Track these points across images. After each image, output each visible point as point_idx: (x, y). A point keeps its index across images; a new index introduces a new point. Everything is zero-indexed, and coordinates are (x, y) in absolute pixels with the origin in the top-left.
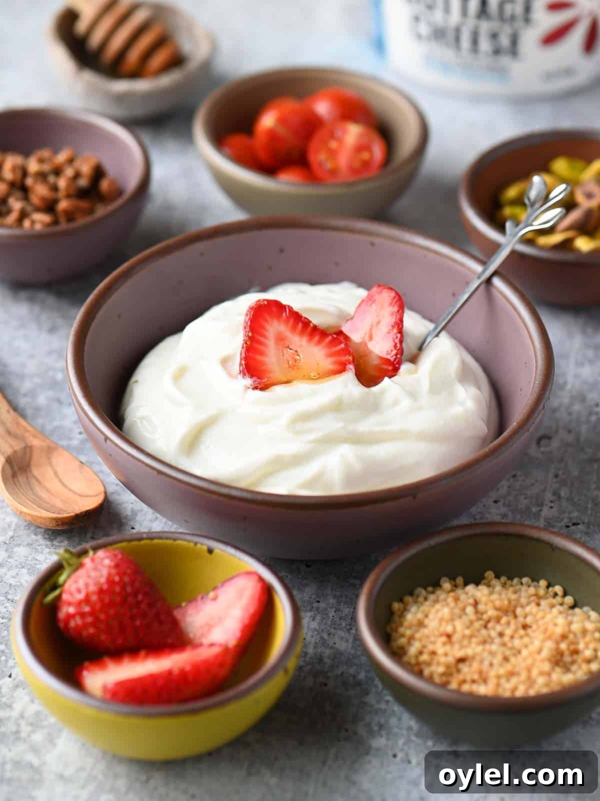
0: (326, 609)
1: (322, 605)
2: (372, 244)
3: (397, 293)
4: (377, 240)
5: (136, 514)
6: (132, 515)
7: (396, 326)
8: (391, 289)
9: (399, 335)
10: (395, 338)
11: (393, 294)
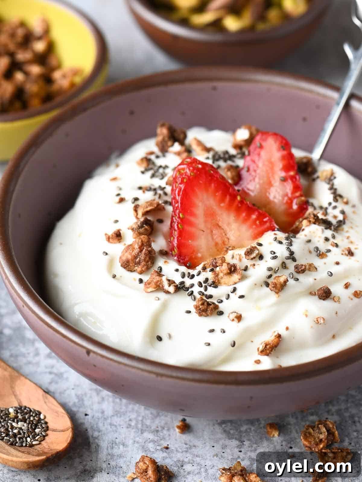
3: (283, 138)
6: (79, 401)
8: (276, 134)
9: (297, 177)
10: (294, 179)
11: (280, 139)
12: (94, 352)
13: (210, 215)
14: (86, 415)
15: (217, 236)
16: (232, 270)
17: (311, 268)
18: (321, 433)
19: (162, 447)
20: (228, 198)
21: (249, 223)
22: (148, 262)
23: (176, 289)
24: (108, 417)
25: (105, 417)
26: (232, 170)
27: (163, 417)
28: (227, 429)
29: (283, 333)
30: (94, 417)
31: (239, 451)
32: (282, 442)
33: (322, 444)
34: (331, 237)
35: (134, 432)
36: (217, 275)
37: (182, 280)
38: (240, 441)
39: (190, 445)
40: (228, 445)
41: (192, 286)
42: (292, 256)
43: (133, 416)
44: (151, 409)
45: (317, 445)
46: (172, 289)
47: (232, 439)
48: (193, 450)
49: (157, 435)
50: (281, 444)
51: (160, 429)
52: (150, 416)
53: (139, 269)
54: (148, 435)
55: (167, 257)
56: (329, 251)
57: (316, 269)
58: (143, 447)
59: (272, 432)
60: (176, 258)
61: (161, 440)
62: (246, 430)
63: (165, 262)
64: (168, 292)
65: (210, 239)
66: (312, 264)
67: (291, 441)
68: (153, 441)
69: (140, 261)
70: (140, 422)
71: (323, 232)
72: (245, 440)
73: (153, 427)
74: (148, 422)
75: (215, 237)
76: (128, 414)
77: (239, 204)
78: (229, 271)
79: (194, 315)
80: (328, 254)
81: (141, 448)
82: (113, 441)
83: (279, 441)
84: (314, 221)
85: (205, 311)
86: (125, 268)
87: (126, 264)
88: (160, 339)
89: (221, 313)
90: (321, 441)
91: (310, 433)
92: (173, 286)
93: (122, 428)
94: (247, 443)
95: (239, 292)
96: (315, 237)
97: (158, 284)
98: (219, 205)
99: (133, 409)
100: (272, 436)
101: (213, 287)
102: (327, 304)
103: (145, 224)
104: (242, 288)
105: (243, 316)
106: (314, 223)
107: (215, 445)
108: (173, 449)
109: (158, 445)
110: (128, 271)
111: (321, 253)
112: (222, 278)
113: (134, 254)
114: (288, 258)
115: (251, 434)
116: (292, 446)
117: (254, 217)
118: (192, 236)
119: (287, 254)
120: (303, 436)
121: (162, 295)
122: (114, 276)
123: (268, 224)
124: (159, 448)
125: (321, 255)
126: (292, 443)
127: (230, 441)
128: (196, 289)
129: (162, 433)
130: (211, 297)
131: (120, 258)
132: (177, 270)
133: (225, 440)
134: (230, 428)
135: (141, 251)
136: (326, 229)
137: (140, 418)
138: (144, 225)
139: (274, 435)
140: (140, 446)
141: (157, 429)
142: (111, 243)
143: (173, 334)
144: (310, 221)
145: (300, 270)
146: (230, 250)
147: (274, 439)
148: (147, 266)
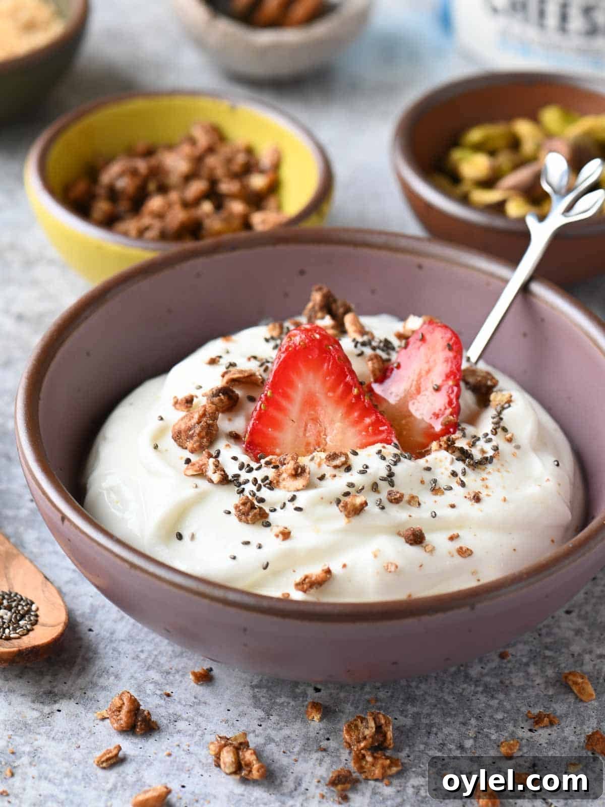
0: (338, 750)
1: (332, 744)
2: (420, 267)
3: (454, 334)
4: (426, 262)
5: (96, 612)
6: (91, 613)
7: (452, 377)
8: (446, 327)
9: (455, 389)
10: (450, 392)
11: (449, 335)
12: (69, 520)
13: (310, 403)
14: (90, 630)
15: (311, 433)
16: (299, 472)
17: (414, 501)
18: (367, 728)
19: (162, 693)
20: (341, 387)
21: (360, 427)
22: (203, 438)
23: (223, 479)
24: (116, 640)
25: (113, 639)
26: (375, 361)
27: (185, 659)
28: (258, 694)
29: (336, 569)
30: (99, 636)
31: (259, 725)
32: (320, 729)
33: (364, 742)
34: (461, 472)
35: (140, 666)
36: (279, 475)
37: (237, 472)
38: (267, 713)
39: (200, 700)
40: (248, 713)
41: (247, 482)
42: (390, 478)
43: (148, 648)
44: (176, 646)
45: (359, 742)
46: (216, 477)
47: (257, 709)
48: (201, 707)
49: (165, 677)
50: (317, 732)
51: (173, 671)
52: (170, 653)
53: (190, 444)
54: (154, 675)
55: (235, 441)
56: (450, 488)
57: (419, 504)
58: (139, 686)
59: (312, 713)
60: (244, 446)
61: (167, 684)
62: (283, 703)
63: (227, 445)
64: (211, 481)
65: (301, 434)
66: (417, 497)
67: (331, 732)
68: (156, 683)
69: (193, 434)
70: (153, 657)
71: (452, 462)
72: (274, 713)
73: (166, 667)
74: (163, 660)
75: (308, 434)
76: (144, 643)
77: (354, 399)
78: (293, 473)
79: (233, 519)
80: (447, 492)
81: (136, 686)
82: (105, 668)
83: (317, 727)
84: (446, 446)
85: (246, 514)
86: (175, 441)
87: (178, 436)
88: (180, 537)
89: (268, 525)
90: (365, 738)
91: (356, 726)
92: (220, 474)
93: (127, 657)
94: (274, 718)
95: (297, 503)
96: (441, 467)
97: (203, 467)
98: (326, 394)
99: (153, 639)
100: (310, 718)
101: (268, 488)
102: (414, 551)
103: (223, 394)
104: (303, 498)
105: (292, 534)
106: (447, 449)
107: (232, 709)
108: (176, 698)
109: (159, 690)
110: (180, 446)
111: (437, 488)
112: (284, 480)
113: (190, 425)
114: (383, 479)
115: (286, 710)
116: (330, 738)
117: (368, 421)
118: (276, 425)
119: (384, 473)
120: (346, 727)
121: (203, 484)
122: (156, 447)
123: (384, 436)
124: (159, 692)
125: (436, 490)
126: (333, 734)
127: (254, 710)
128: (249, 487)
129: (174, 676)
130: (262, 500)
131: (174, 426)
132: (235, 458)
133: (248, 707)
134: (264, 695)
135: (199, 423)
136: (458, 459)
137: (155, 653)
138: (221, 394)
139: (313, 718)
140: (136, 684)
141: (170, 671)
142: (177, 409)
143: (197, 536)
144: (441, 446)
145: (393, 498)
146: (317, 451)
147: (313, 723)
148: (201, 443)
